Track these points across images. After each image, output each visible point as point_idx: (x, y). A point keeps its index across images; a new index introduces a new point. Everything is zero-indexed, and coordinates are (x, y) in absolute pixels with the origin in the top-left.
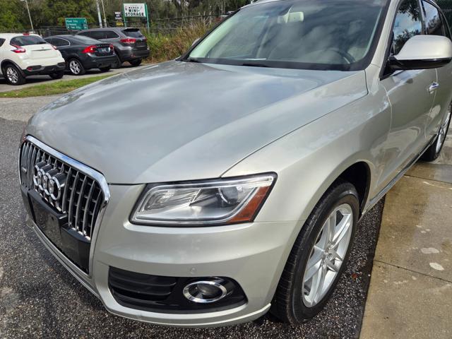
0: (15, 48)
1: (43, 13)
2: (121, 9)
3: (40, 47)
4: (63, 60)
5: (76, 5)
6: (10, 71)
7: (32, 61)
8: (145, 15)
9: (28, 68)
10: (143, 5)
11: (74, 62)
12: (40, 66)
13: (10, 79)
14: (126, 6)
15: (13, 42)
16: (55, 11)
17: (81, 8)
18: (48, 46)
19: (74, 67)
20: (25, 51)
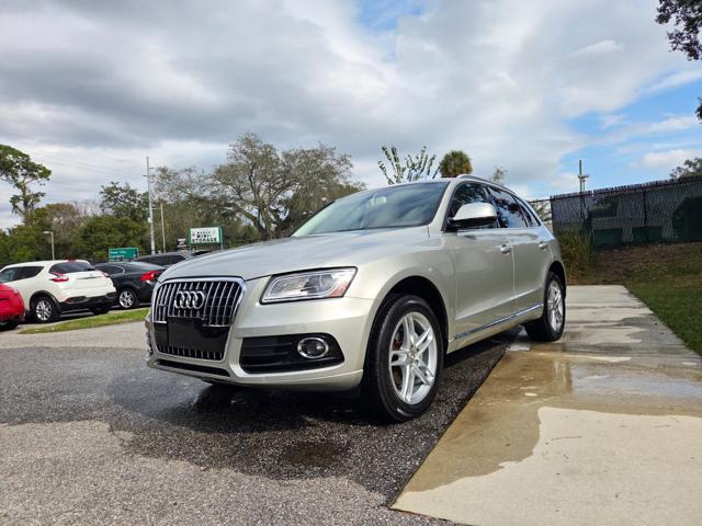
0: (55, 277)
1: (72, 247)
2: (187, 236)
3: (88, 274)
4: (114, 290)
5: (122, 236)
6: (42, 305)
7: (75, 291)
8: (218, 240)
9: (68, 300)
10: (216, 229)
11: (126, 293)
12: (83, 298)
13: (39, 316)
14: (194, 231)
15: (54, 270)
16: (92, 244)
17: (129, 238)
18: (98, 273)
19: (126, 299)
20: (67, 280)
